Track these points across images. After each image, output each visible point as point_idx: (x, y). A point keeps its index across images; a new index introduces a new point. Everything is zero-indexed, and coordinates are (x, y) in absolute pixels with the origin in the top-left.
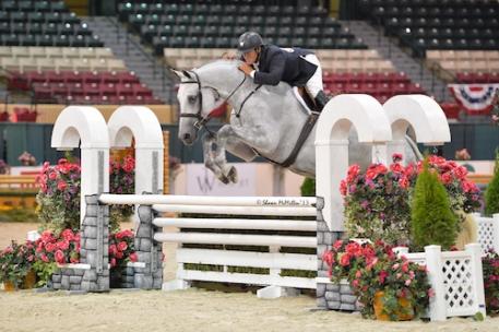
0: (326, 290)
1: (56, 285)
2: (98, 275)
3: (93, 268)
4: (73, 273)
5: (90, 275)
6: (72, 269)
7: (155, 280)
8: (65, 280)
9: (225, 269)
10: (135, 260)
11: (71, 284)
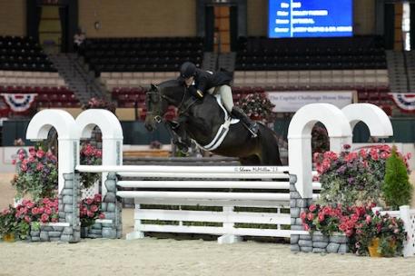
0: (299, 239)
1: (34, 238)
2: (74, 230)
3: (71, 225)
4: (52, 229)
5: (69, 230)
6: (52, 227)
7: (118, 233)
8: (43, 235)
9: (181, 223)
10: (103, 218)
11: (49, 237)
